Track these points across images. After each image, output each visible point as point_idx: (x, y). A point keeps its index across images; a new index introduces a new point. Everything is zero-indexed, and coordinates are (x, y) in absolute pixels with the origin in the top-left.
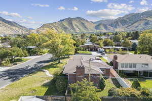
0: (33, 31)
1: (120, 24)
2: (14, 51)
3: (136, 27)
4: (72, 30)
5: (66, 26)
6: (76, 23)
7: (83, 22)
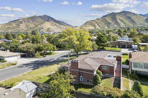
0: (77, 28)
2: (45, 46)
4: (115, 26)
5: (109, 21)
6: (120, 18)
7: (130, 16)
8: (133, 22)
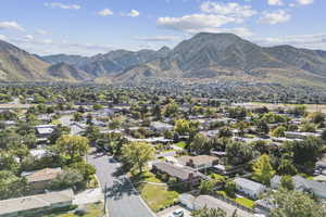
1: (102, 67)
3: (132, 78)
8: (24, 70)
